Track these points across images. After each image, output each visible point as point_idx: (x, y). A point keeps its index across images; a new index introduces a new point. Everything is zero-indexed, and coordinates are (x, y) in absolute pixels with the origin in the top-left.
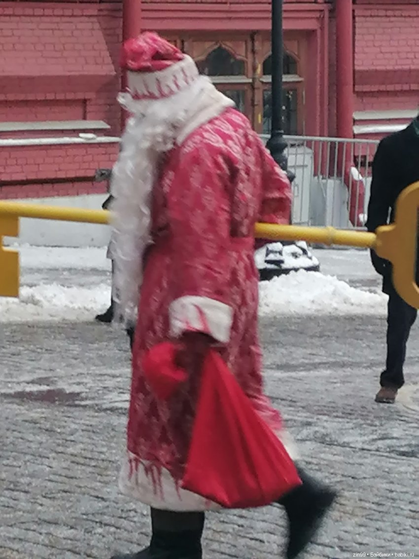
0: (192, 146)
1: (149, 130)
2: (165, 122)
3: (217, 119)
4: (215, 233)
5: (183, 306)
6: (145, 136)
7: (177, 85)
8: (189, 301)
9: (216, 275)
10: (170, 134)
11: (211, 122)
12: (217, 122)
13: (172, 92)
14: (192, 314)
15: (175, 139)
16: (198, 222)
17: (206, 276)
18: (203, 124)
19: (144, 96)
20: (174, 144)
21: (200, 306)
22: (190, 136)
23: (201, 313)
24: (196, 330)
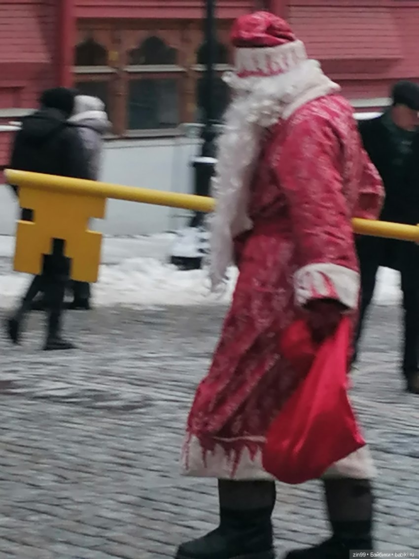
0: (301, 119)
1: (255, 105)
2: (271, 97)
3: (323, 97)
4: (333, 200)
5: (308, 274)
6: (251, 110)
7: (287, 64)
8: (314, 268)
9: (339, 241)
10: (278, 108)
11: (318, 99)
12: (324, 100)
13: (281, 71)
14: (318, 281)
15: (281, 114)
16: (315, 191)
17: (329, 243)
18: (311, 101)
19: (252, 73)
20: (280, 118)
21: (325, 272)
22: (299, 111)
23: (327, 279)
24: (323, 296)
